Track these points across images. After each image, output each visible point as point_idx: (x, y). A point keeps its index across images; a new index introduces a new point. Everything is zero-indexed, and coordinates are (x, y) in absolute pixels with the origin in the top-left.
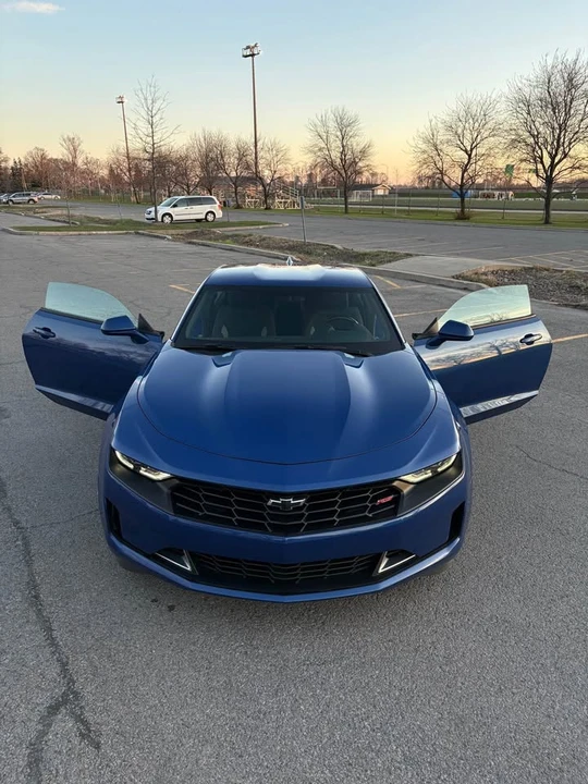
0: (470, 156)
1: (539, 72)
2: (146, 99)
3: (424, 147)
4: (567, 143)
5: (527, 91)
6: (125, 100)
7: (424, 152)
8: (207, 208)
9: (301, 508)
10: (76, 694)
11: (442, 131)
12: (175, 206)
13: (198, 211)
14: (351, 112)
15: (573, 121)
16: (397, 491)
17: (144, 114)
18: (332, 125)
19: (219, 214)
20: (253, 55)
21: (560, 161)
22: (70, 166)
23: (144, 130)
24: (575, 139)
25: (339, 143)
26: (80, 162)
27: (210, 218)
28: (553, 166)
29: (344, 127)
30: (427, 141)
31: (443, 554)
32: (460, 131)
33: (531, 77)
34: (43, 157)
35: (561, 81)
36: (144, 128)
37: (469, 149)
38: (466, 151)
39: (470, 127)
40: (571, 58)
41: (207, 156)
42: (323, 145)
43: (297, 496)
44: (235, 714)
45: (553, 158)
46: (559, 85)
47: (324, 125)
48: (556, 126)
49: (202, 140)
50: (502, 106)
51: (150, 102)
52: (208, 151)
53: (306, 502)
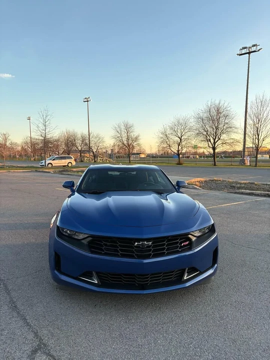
0: (181, 139)
1: (205, 107)
2: (43, 116)
3: (162, 136)
4: (219, 135)
5: (201, 115)
6: (31, 119)
7: (162, 138)
8: (68, 161)
9: (150, 246)
10: (45, 345)
11: (169, 130)
12: (54, 160)
13: (64, 162)
14: (131, 122)
15: (221, 126)
16: (190, 240)
17: (42, 121)
18: (123, 128)
19: (74, 163)
20: (88, 101)
21: (217, 141)
22: (3, 146)
23: (41, 128)
24: (222, 133)
25: (126, 135)
26: (8, 144)
27: (70, 165)
28: (215, 143)
29: (128, 128)
30: (162, 133)
31: (211, 271)
32: (176, 130)
33: (203, 109)
35: (214, 111)
36: (42, 127)
37: (180, 136)
38: (179, 137)
39: (180, 127)
40: (217, 102)
41: (68, 140)
42: (119, 135)
43: (148, 240)
44: (127, 347)
45: (214, 140)
46: (214, 113)
47: (119, 127)
48: (214, 127)
49: (66, 134)
50: (192, 120)
51: (45, 117)
52: (68, 138)
53: (152, 243)
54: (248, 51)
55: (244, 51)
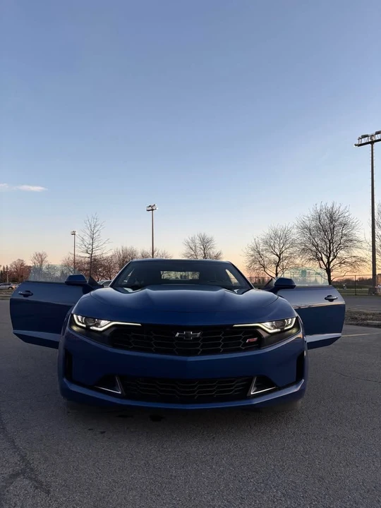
0: (279, 258)
1: (313, 213)
2: (90, 225)
3: (252, 253)
4: (335, 250)
5: (308, 223)
6: (76, 233)
7: (252, 256)
9: (199, 338)
11: (262, 244)
14: (209, 235)
15: (336, 238)
17: (88, 232)
18: (198, 242)
20: (152, 210)
21: (333, 260)
22: (38, 270)
23: (87, 241)
24: (339, 248)
25: (202, 252)
26: (44, 267)
28: (329, 263)
29: (205, 243)
30: (253, 250)
32: (272, 244)
33: (309, 216)
34: (22, 265)
35: (326, 218)
37: (278, 254)
38: (277, 255)
39: (278, 240)
40: (329, 206)
41: (124, 260)
42: (193, 253)
45: (328, 258)
46: (326, 221)
47: (193, 241)
48: (327, 240)
49: (121, 252)
50: (295, 231)
51: (93, 226)
52: (125, 257)
53: (201, 335)
54: (370, 140)
55: (364, 141)
